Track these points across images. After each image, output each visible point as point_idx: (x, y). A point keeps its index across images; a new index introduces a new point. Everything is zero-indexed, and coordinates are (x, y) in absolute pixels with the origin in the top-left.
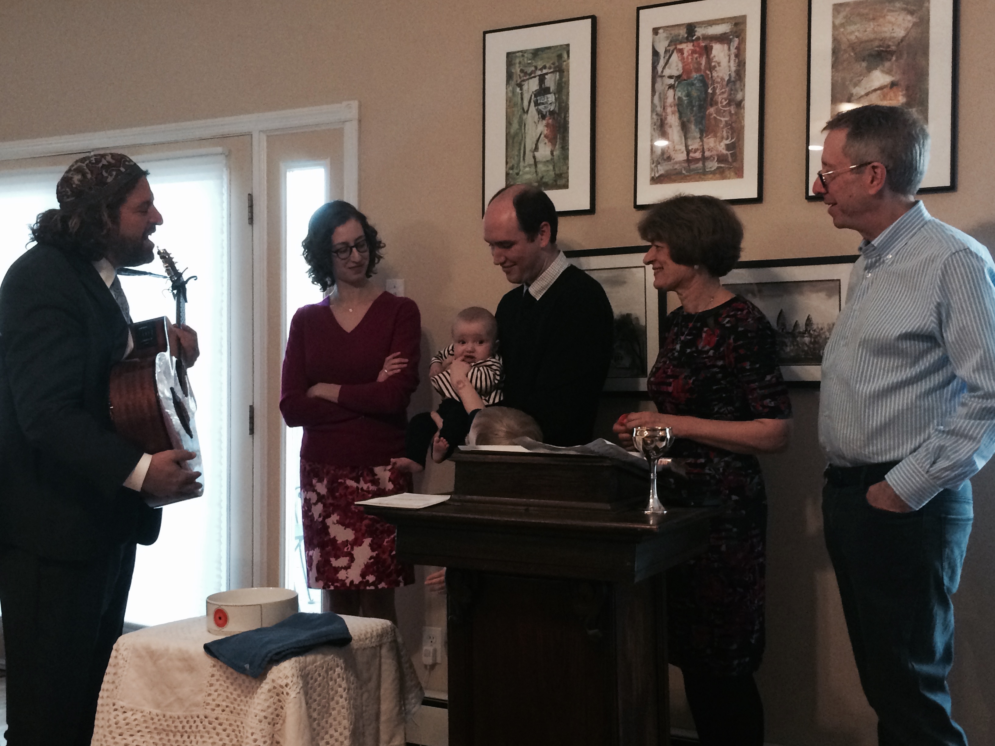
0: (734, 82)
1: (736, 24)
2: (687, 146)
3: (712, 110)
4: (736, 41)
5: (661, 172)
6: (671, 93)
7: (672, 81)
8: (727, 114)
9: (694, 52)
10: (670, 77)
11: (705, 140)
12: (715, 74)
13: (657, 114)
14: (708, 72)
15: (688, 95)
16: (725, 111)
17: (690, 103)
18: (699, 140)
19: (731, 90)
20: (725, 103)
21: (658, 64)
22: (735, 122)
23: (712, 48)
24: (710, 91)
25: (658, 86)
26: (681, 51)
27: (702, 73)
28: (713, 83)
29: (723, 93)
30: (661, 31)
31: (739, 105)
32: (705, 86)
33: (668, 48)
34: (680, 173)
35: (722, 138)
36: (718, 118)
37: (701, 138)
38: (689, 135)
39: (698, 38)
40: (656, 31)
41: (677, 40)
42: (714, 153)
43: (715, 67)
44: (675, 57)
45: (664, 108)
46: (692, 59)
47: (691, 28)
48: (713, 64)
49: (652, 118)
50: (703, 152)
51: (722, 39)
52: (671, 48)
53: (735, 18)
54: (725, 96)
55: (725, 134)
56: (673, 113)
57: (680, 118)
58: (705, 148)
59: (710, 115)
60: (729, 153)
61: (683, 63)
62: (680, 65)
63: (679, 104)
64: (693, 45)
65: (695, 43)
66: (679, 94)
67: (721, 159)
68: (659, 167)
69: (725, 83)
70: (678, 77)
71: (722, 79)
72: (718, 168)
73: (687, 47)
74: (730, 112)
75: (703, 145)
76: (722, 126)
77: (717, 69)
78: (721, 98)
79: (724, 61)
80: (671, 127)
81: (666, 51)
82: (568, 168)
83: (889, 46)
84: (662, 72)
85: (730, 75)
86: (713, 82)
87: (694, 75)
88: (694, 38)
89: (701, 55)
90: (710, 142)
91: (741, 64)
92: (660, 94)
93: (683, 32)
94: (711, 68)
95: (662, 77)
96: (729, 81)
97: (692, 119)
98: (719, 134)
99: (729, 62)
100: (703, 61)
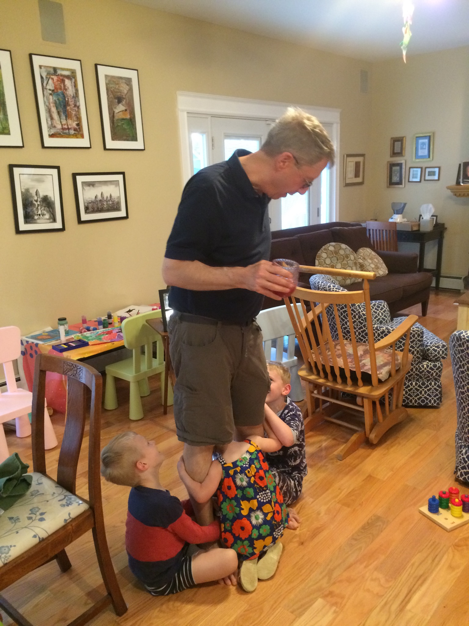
0: (75, 97)
1: (73, 73)
2: (61, 122)
3: (68, 108)
4: (73, 80)
5: (52, 132)
6: (51, 97)
7: (51, 92)
8: (74, 110)
9: (58, 81)
10: (50, 90)
11: (68, 120)
12: (67, 92)
13: (47, 106)
14: (65, 91)
15: (58, 99)
16: (74, 109)
17: (60, 103)
18: (65, 120)
19: (75, 101)
20: (73, 106)
21: (44, 82)
22: (78, 115)
23: (65, 81)
24: (67, 99)
25: (45, 92)
26: (53, 79)
27: (62, 91)
28: (67, 97)
29: (72, 101)
30: (42, 67)
31: (78, 107)
32: (64, 96)
33: (47, 76)
34: (60, 134)
35: (74, 121)
36: (72, 112)
37: (66, 119)
38: (61, 117)
39: (58, 75)
40: (40, 67)
41: (50, 73)
42: (72, 126)
43: (67, 89)
44: (50, 81)
45: (49, 104)
46: (58, 84)
47: (55, 69)
48: (66, 88)
49: (45, 108)
50: (68, 125)
51: (68, 77)
52: (48, 77)
53: (71, 70)
54: (73, 102)
55: (75, 119)
56: (54, 106)
57: (57, 109)
58: (68, 124)
59: (68, 110)
60: (77, 127)
61: (54, 84)
62: (53, 85)
63: (55, 103)
64: (57, 78)
65: (58, 77)
66: (55, 98)
67: (75, 130)
68: (51, 130)
69: (72, 97)
70: (53, 91)
71: (71, 95)
72: (75, 133)
73: (55, 78)
74: (75, 110)
75: (67, 123)
76: (73, 115)
77: (68, 90)
78: (71, 103)
79: (70, 88)
80: (53, 112)
81: (46, 77)
82: (9, 125)
83: (123, 96)
84: (46, 87)
85: (73, 94)
86: (67, 95)
87: (60, 91)
88: (57, 74)
89: (61, 83)
90: (70, 122)
91: (77, 90)
92: (46, 97)
93: (52, 71)
94: (66, 90)
95: (46, 89)
96: (73, 97)
97: (62, 110)
98: (72, 119)
99: (72, 88)
100: (62, 86)
